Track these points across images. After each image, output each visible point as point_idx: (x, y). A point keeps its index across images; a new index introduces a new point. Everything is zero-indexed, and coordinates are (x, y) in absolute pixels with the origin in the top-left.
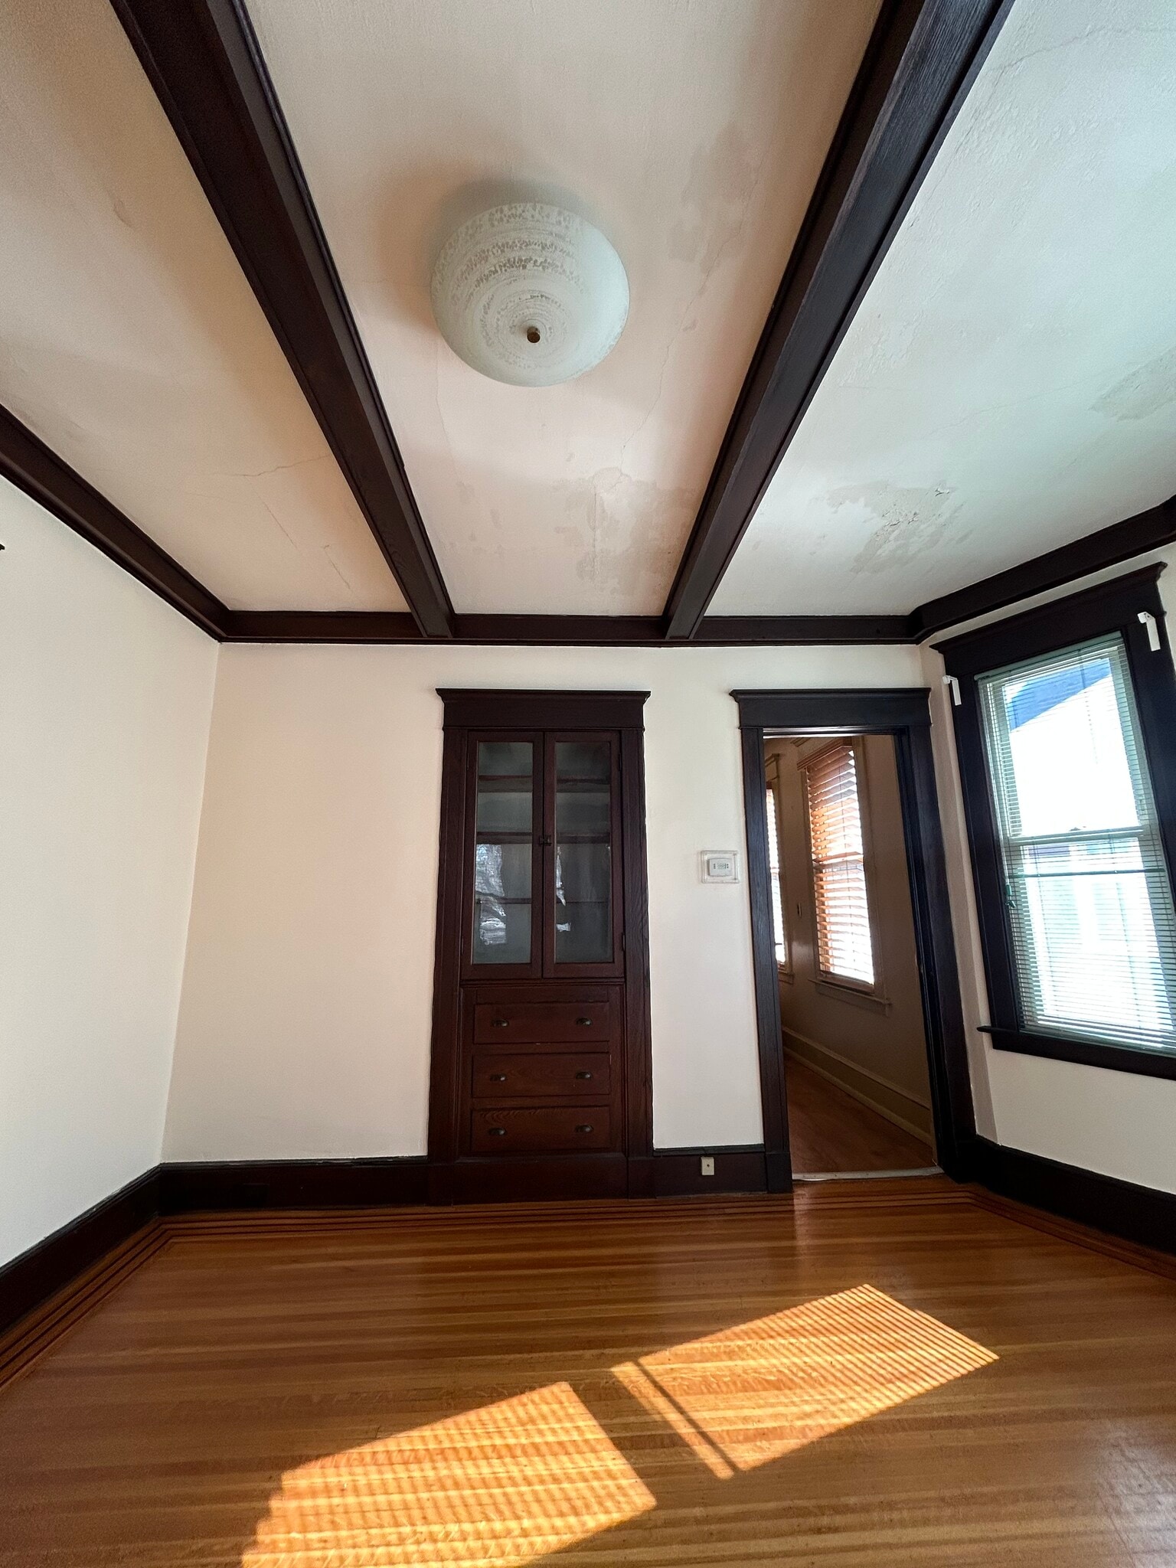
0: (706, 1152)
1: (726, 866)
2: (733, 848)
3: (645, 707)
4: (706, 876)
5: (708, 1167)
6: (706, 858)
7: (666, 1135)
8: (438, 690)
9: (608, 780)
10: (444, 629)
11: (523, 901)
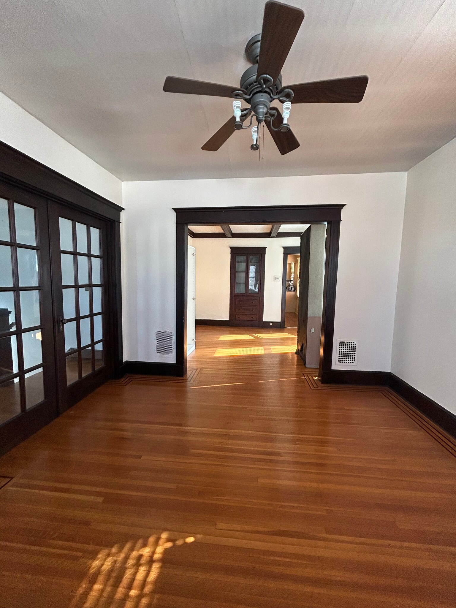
0: (271, 322)
1: (278, 278)
2: (280, 275)
3: (266, 250)
4: (275, 280)
5: (271, 324)
6: (275, 277)
7: (265, 319)
8: (230, 247)
9: (259, 263)
10: (230, 236)
11: (244, 283)
